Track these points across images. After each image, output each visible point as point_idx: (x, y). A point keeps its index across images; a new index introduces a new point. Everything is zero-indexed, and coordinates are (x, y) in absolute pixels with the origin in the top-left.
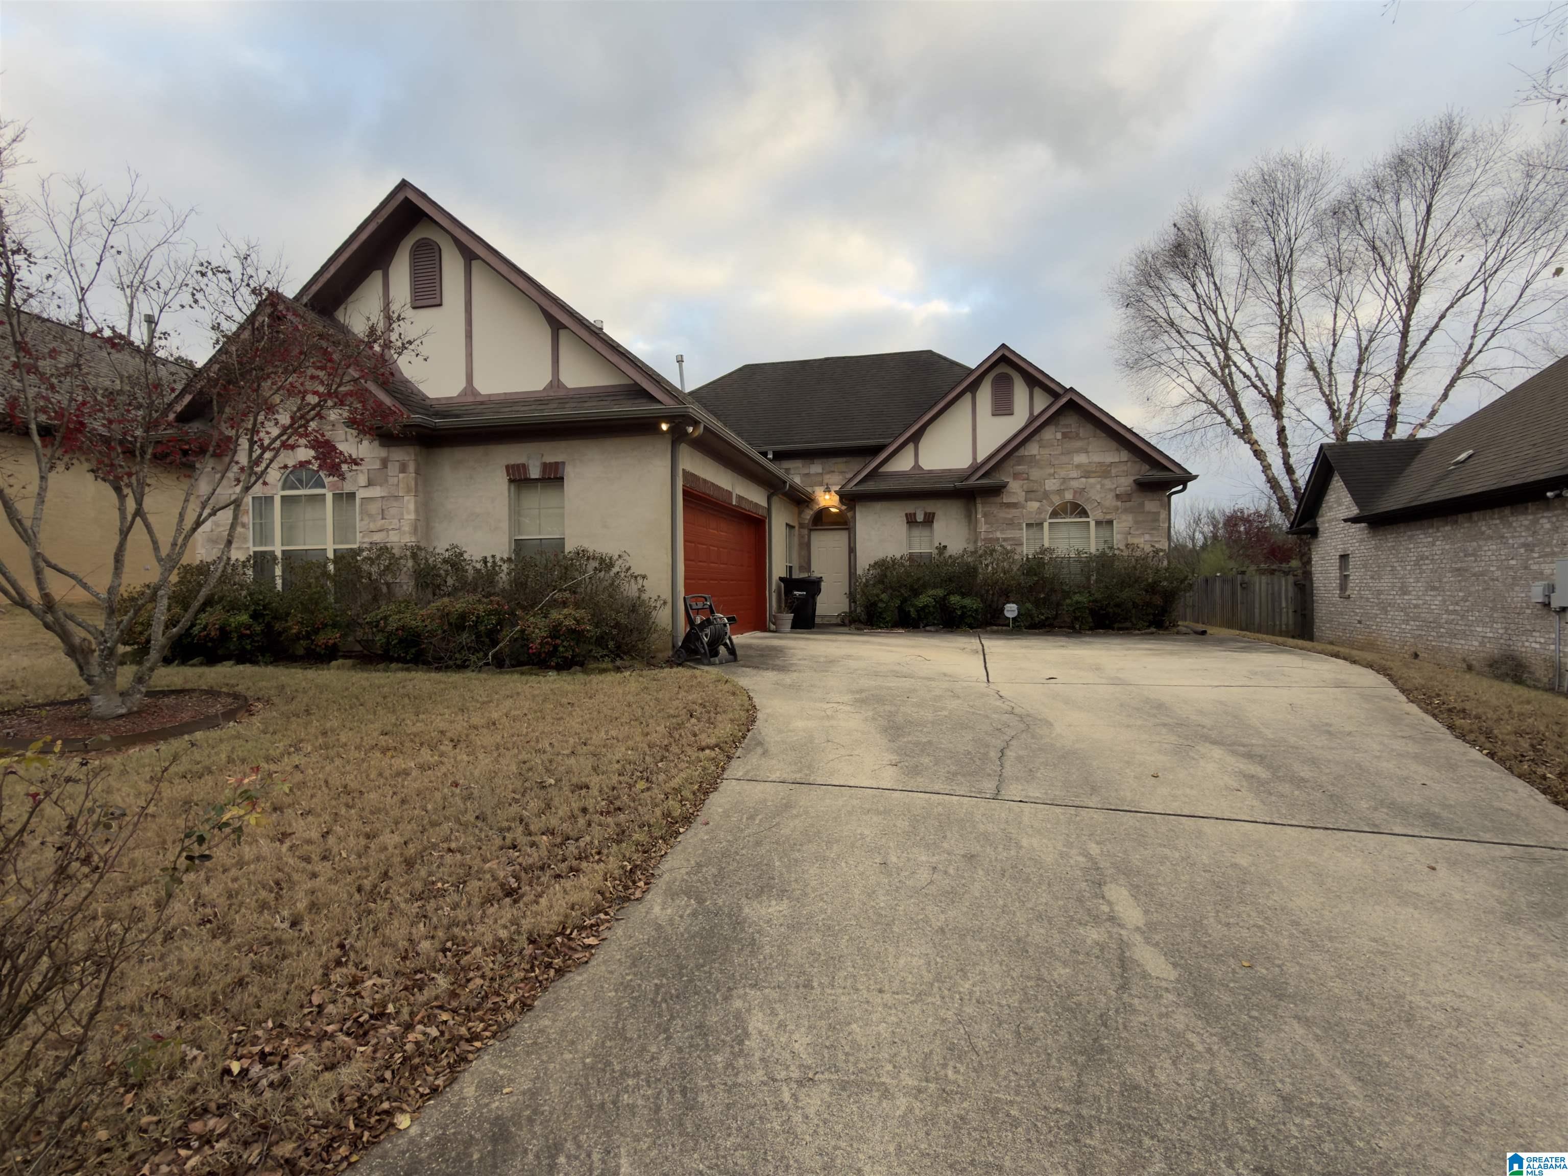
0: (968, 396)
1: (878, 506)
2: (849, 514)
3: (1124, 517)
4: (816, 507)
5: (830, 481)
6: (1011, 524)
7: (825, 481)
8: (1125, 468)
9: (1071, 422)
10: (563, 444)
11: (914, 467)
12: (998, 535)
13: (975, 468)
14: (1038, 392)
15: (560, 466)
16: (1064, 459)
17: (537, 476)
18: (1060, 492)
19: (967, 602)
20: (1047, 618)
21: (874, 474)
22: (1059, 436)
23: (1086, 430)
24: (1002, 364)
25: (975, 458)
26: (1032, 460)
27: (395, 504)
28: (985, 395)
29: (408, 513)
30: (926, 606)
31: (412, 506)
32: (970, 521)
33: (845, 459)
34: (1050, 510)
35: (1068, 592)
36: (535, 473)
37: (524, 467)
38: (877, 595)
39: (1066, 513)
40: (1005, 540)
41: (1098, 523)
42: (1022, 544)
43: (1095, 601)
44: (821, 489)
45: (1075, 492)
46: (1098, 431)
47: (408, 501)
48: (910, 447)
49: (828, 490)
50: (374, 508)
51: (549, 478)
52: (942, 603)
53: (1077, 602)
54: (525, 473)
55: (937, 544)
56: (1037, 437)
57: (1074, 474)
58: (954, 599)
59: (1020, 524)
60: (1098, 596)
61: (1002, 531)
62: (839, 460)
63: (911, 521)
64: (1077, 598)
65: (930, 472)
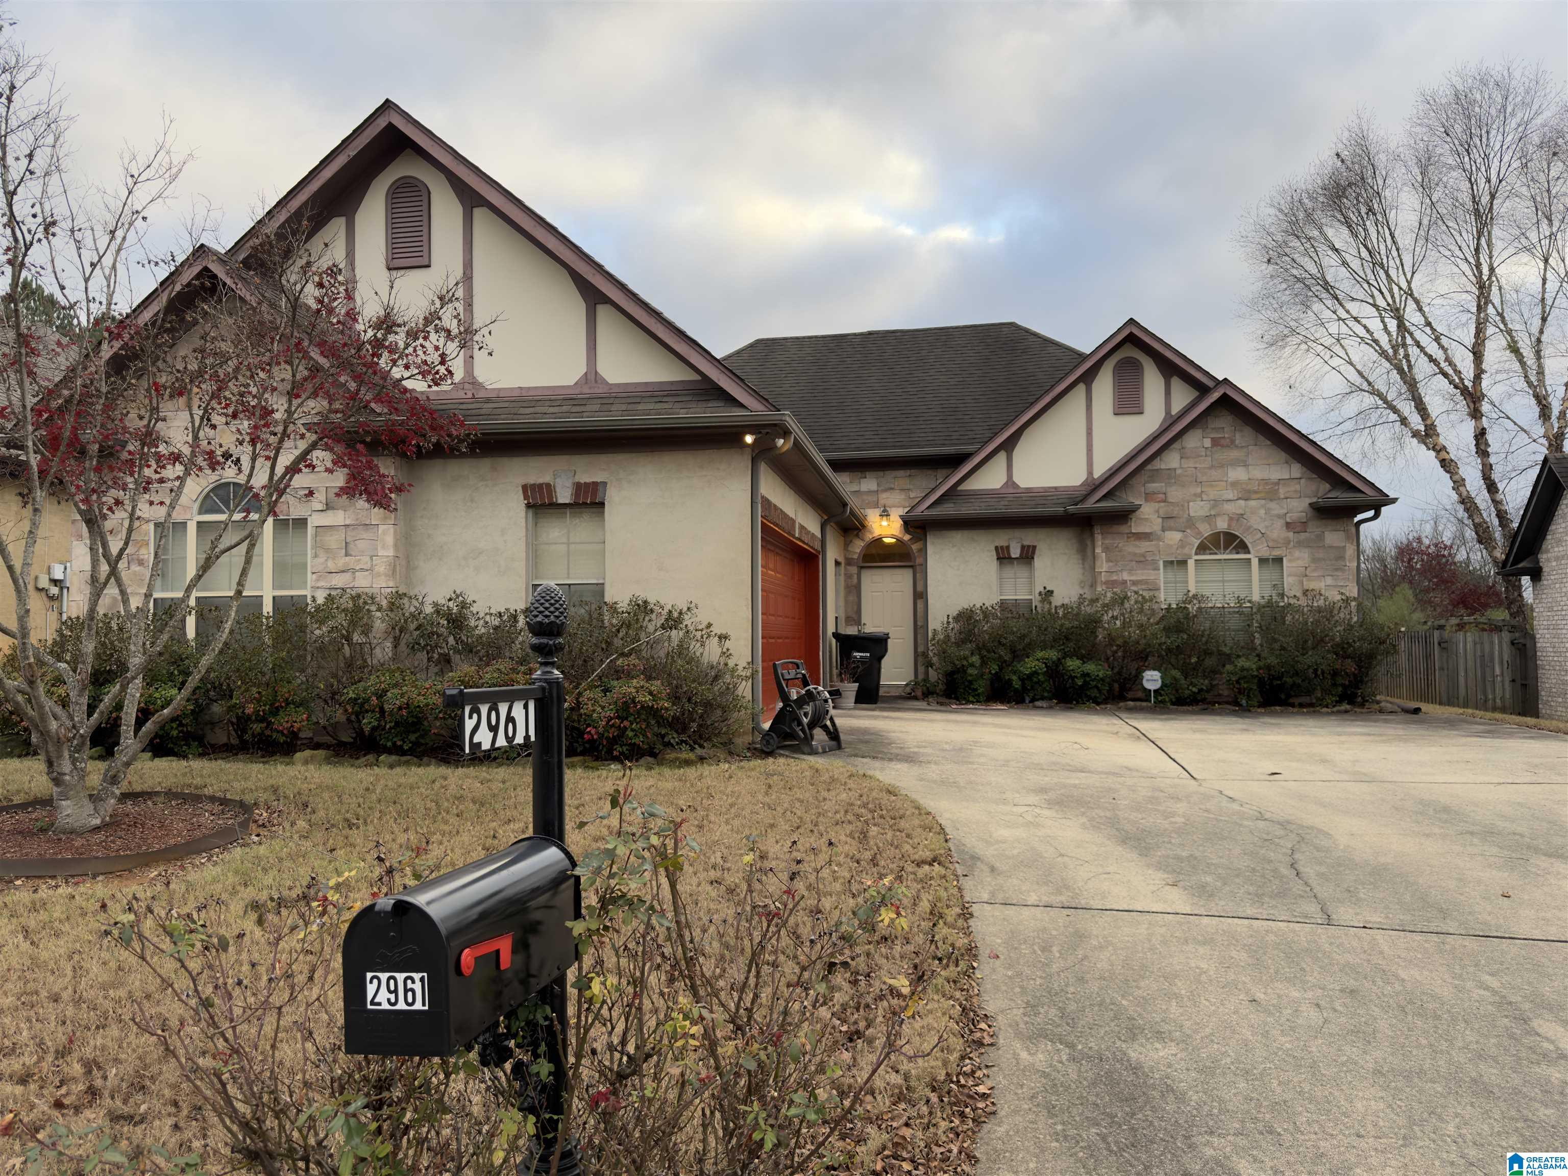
0: (1081, 387)
1: (958, 537)
2: (915, 547)
3: (1297, 553)
4: (869, 537)
5: (889, 502)
6: (1142, 561)
7: (882, 502)
8: (1298, 487)
9: (1224, 424)
10: (603, 459)
11: (1006, 483)
12: (1125, 576)
13: (1092, 486)
14: (1176, 382)
15: (600, 488)
16: (1214, 474)
17: (567, 500)
18: (1209, 518)
19: (1090, 667)
20: (1201, 690)
21: (951, 494)
22: (1207, 443)
23: (1244, 436)
24: (1128, 345)
25: (1090, 473)
26: (1171, 476)
27: (365, 535)
28: (1104, 385)
29: (384, 547)
30: (1035, 673)
31: (390, 540)
32: (1084, 559)
33: (908, 472)
34: (1197, 543)
35: (1229, 656)
36: (564, 496)
37: (549, 488)
38: (965, 658)
39: (1217, 546)
40: (1134, 583)
41: (1263, 561)
42: (1158, 589)
43: (1269, 667)
44: (877, 512)
45: (1231, 519)
46: (1261, 438)
47: (384, 533)
48: (1002, 457)
49: (885, 514)
50: (334, 540)
51: (585, 504)
52: (1054, 671)
53: (1243, 669)
54: (550, 496)
55: (1039, 588)
56: (1176, 445)
57: (1230, 495)
58: (1073, 664)
59: (1154, 562)
60: (1272, 660)
61: (1130, 571)
62: (901, 473)
63: (1003, 556)
64: (1242, 663)
65: (1029, 490)
